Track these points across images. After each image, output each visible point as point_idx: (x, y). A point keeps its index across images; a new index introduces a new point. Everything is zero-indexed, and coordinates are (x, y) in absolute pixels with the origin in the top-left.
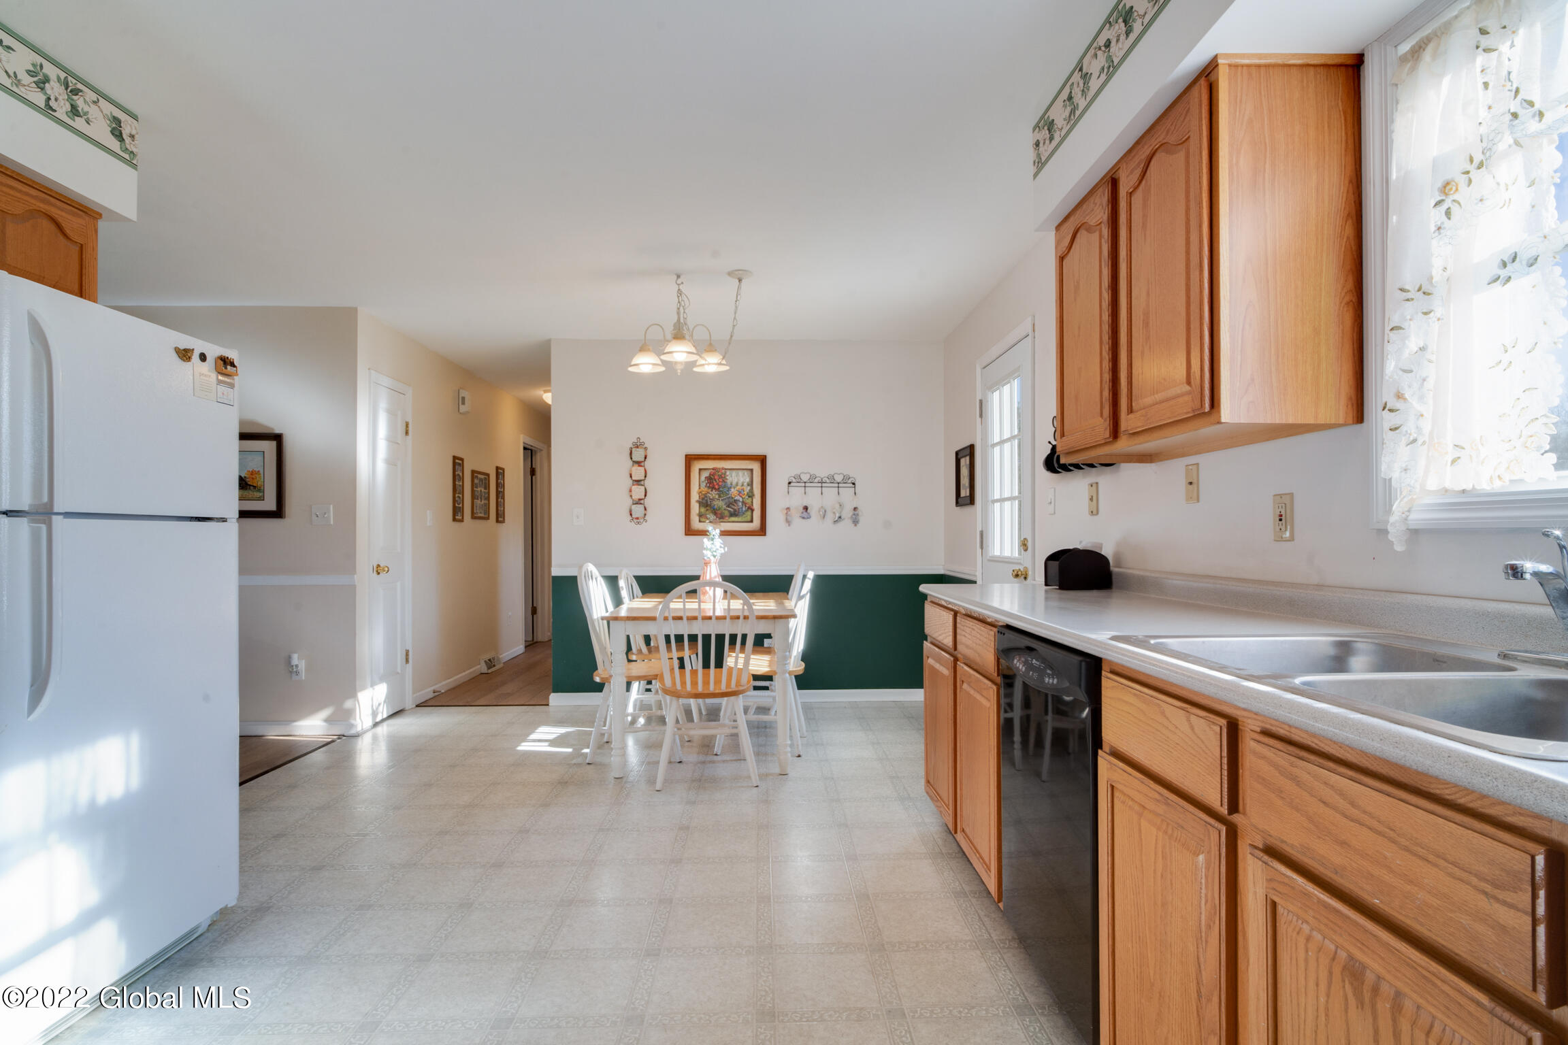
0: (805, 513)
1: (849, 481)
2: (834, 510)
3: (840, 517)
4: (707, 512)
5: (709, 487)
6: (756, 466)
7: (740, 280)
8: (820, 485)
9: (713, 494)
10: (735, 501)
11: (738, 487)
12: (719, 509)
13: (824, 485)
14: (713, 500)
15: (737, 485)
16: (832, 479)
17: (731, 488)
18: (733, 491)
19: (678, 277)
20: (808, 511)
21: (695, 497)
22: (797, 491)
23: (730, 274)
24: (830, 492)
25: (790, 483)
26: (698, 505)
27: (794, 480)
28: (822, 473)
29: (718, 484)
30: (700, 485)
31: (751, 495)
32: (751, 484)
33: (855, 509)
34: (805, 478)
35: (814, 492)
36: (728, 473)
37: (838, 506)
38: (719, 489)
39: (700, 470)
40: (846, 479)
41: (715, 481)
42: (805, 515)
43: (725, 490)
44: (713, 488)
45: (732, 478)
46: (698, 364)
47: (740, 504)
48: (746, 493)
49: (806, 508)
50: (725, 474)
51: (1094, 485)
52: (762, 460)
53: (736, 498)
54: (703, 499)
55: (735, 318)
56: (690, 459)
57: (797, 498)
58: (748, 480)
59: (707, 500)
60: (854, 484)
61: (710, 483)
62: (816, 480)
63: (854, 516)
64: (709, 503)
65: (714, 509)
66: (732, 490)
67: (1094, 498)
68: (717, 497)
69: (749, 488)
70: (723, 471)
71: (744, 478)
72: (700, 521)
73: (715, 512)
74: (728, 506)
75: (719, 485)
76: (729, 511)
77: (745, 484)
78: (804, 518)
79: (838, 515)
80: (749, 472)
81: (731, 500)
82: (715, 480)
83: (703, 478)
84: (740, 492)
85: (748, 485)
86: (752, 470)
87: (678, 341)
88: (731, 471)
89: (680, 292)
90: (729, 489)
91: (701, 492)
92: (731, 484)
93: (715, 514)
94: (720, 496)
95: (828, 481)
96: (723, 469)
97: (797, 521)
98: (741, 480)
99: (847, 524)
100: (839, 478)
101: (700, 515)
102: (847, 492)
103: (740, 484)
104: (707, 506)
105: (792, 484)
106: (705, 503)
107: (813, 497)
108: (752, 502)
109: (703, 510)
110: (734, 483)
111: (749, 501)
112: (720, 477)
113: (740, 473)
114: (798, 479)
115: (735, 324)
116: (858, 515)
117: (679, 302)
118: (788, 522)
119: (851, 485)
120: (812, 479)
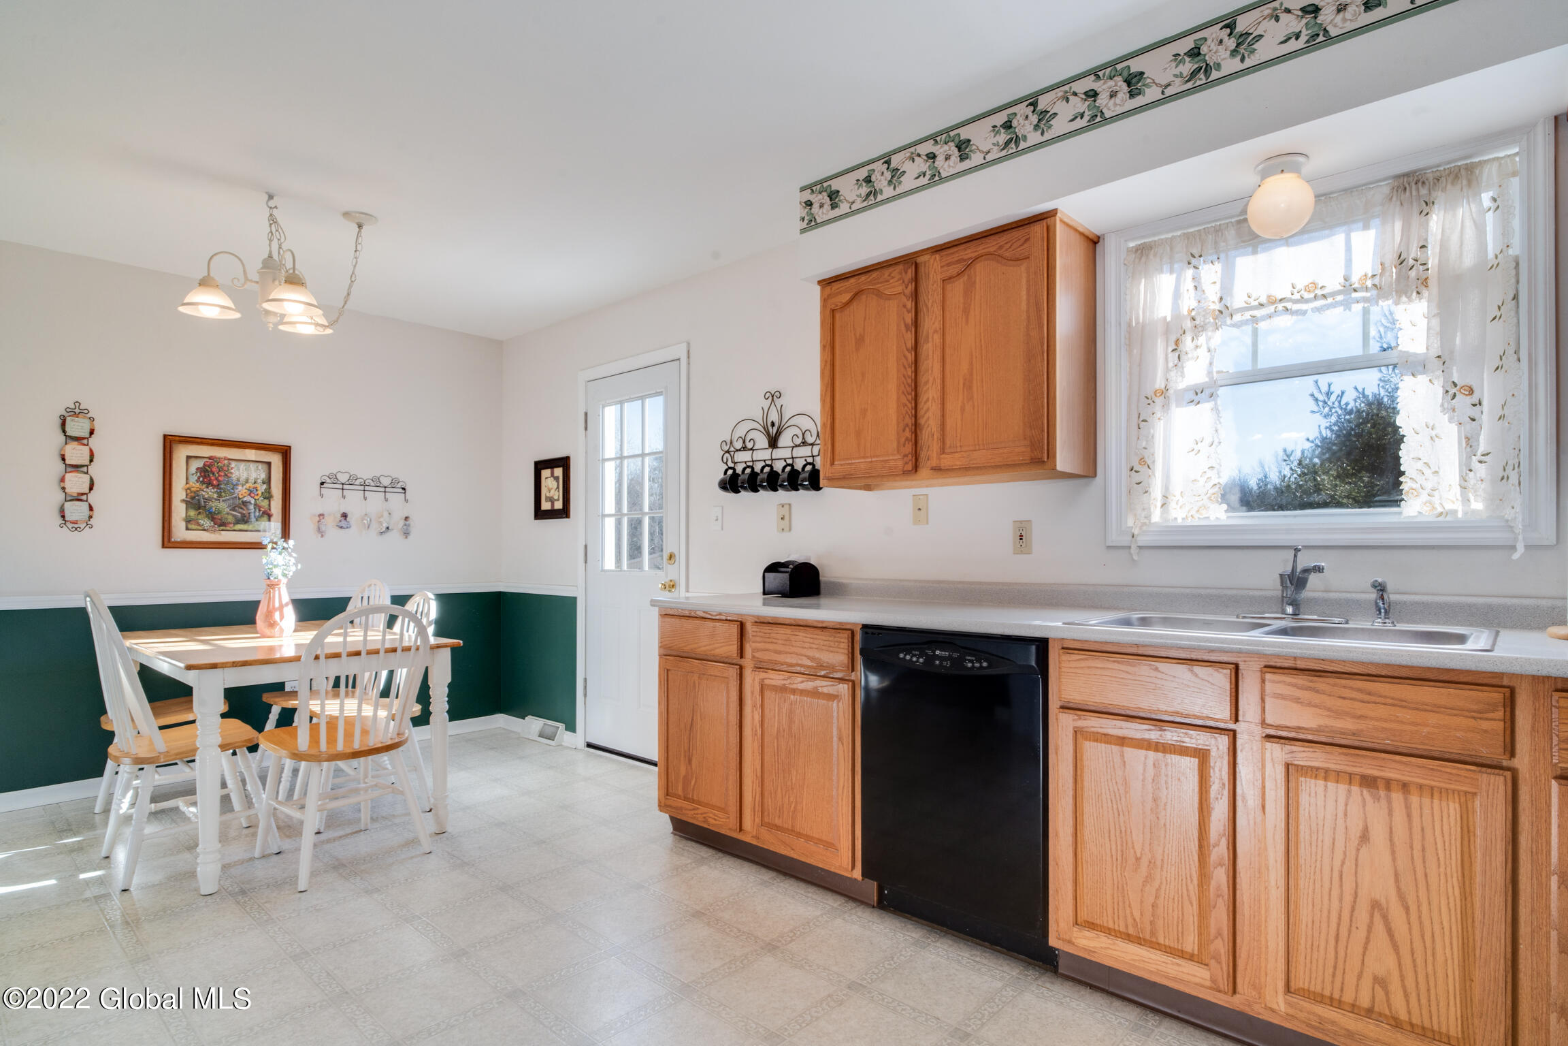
0: (343, 522)
1: (399, 486)
2: (382, 520)
3: (388, 528)
4: (200, 517)
5: (203, 483)
6: (276, 460)
7: (360, 226)
8: (362, 488)
9: (210, 492)
10: (245, 503)
11: (247, 486)
12: (219, 513)
13: (367, 488)
14: (209, 499)
15: (247, 481)
16: (377, 482)
17: (237, 485)
18: (241, 491)
19: (271, 197)
20: (348, 519)
21: (179, 494)
22: (332, 494)
23: (346, 214)
24: (375, 498)
25: (322, 483)
26: (184, 506)
27: (328, 481)
28: (365, 474)
29: (217, 479)
30: (187, 479)
31: (268, 496)
32: (268, 481)
33: (406, 518)
34: (343, 478)
35: (354, 496)
36: (233, 464)
37: (386, 514)
38: (218, 485)
39: (188, 458)
40: (394, 484)
41: (210, 474)
42: (344, 523)
43: (229, 487)
44: (209, 484)
45: (239, 472)
46: (286, 320)
47: (252, 507)
48: (260, 492)
49: (345, 516)
50: (228, 466)
51: (787, 507)
52: (285, 453)
53: (245, 499)
54: (193, 498)
55: (353, 273)
56: (170, 443)
57: (333, 502)
58: (263, 476)
59: (199, 501)
60: (404, 489)
61: (205, 477)
62: (357, 482)
63: (405, 527)
64: (203, 504)
65: (210, 513)
66: (240, 488)
67: (787, 518)
68: (215, 496)
69: (265, 486)
70: (226, 462)
71: (259, 473)
72: (187, 529)
73: (212, 516)
74: (233, 510)
75: (219, 481)
76: (234, 516)
77: (259, 481)
78: (341, 527)
79: (385, 525)
80: (265, 466)
81: (237, 502)
82: (213, 474)
83: (193, 469)
84: (251, 492)
85: (264, 483)
86: (269, 464)
87: (291, 286)
88: (239, 463)
89: (273, 220)
90: (234, 486)
91: (189, 489)
92: (238, 480)
93: (213, 519)
94: (220, 495)
95: (372, 484)
96: (225, 459)
97: (332, 532)
98: (254, 475)
99: (395, 535)
100: (386, 482)
101: (188, 521)
102: (396, 499)
103: (251, 480)
104: (199, 508)
105: (325, 485)
106: (194, 502)
107: (354, 502)
108: (269, 505)
109: (192, 513)
110: (243, 479)
111: (265, 503)
112: (220, 469)
113: (252, 466)
114: (334, 479)
115: (353, 279)
116: (409, 525)
117: (271, 232)
118: (320, 532)
119: (401, 490)
120: (352, 480)
